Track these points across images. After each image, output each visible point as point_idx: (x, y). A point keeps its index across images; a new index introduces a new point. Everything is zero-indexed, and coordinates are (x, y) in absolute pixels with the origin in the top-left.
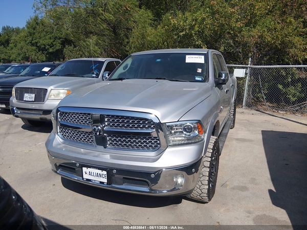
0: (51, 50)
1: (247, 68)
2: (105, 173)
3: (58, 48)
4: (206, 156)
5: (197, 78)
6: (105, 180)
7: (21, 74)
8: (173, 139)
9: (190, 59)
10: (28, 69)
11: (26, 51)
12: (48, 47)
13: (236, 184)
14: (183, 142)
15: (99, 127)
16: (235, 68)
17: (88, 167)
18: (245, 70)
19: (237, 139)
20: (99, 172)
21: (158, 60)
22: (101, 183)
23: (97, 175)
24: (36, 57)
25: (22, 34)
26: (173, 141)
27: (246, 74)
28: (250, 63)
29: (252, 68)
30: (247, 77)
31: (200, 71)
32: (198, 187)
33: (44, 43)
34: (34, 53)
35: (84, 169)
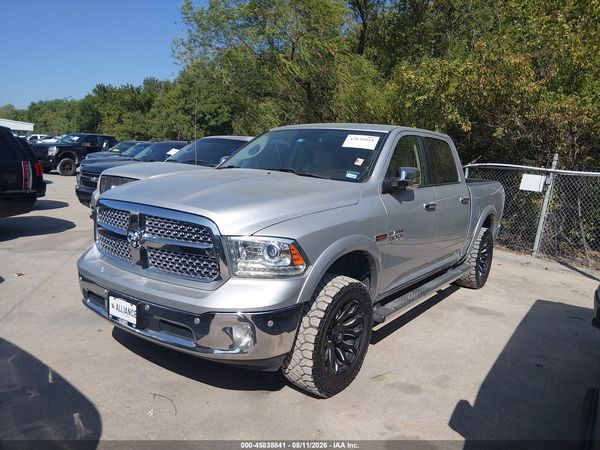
0: (212, 123)
1: (547, 173)
2: (134, 308)
3: (225, 119)
4: (318, 309)
5: (349, 175)
6: (134, 321)
7: (136, 157)
8: (243, 265)
10: (148, 149)
11: (173, 122)
12: (208, 116)
15: (136, 234)
17: (116, 296)
18: (544, 178)
19: (471, 309)
20: (128, 305)
21: (300, 140)
22: (130, 324)
23: (128, 312)
24: (189, 134)
25: (173, 93)
26: (244, 269)
27: (546, 185)
28: (555, 163)
29: (559, 175)
30: (548, 193)
31: (360, 162)
32: (298, 361)
33: (203, 110)
34: (186, 127)
35: (111, 298)
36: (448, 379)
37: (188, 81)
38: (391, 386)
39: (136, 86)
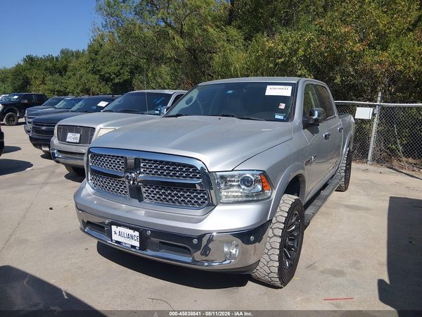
0: (117, 81)
1: (375, 106)
2: (137, 234)
3: (126, 77)
5: (277, 117)
6: (137, 244)
7: (73, 109)
8: (225, 194)
9: (271, 91)
10: (81, 103)
11: (86, 81)
12: (113, 75)
13: (328, 266)
14: (240, 199)
15: (133, 174)
16: (358, 105)
17: (118, 225)
18: (372, 109)
19: (347, 206)
20: (131, 232)
21: (230, 92)
22: (133, 247)
23: (130, 237)
24: (98, 89)
25: (83, 59)
26: (227, 197)
27: (374, 114)
28: (379, 99)
29: (383, 108)
30: (375, 120)
31: (282, 106)
32: (266, 263)
33: (109, 71)
34: (95, 84)
35: (114, 228)
36: (358, 262)
37: (95, 51)
38: (323, 272)
39: (55, 55)
